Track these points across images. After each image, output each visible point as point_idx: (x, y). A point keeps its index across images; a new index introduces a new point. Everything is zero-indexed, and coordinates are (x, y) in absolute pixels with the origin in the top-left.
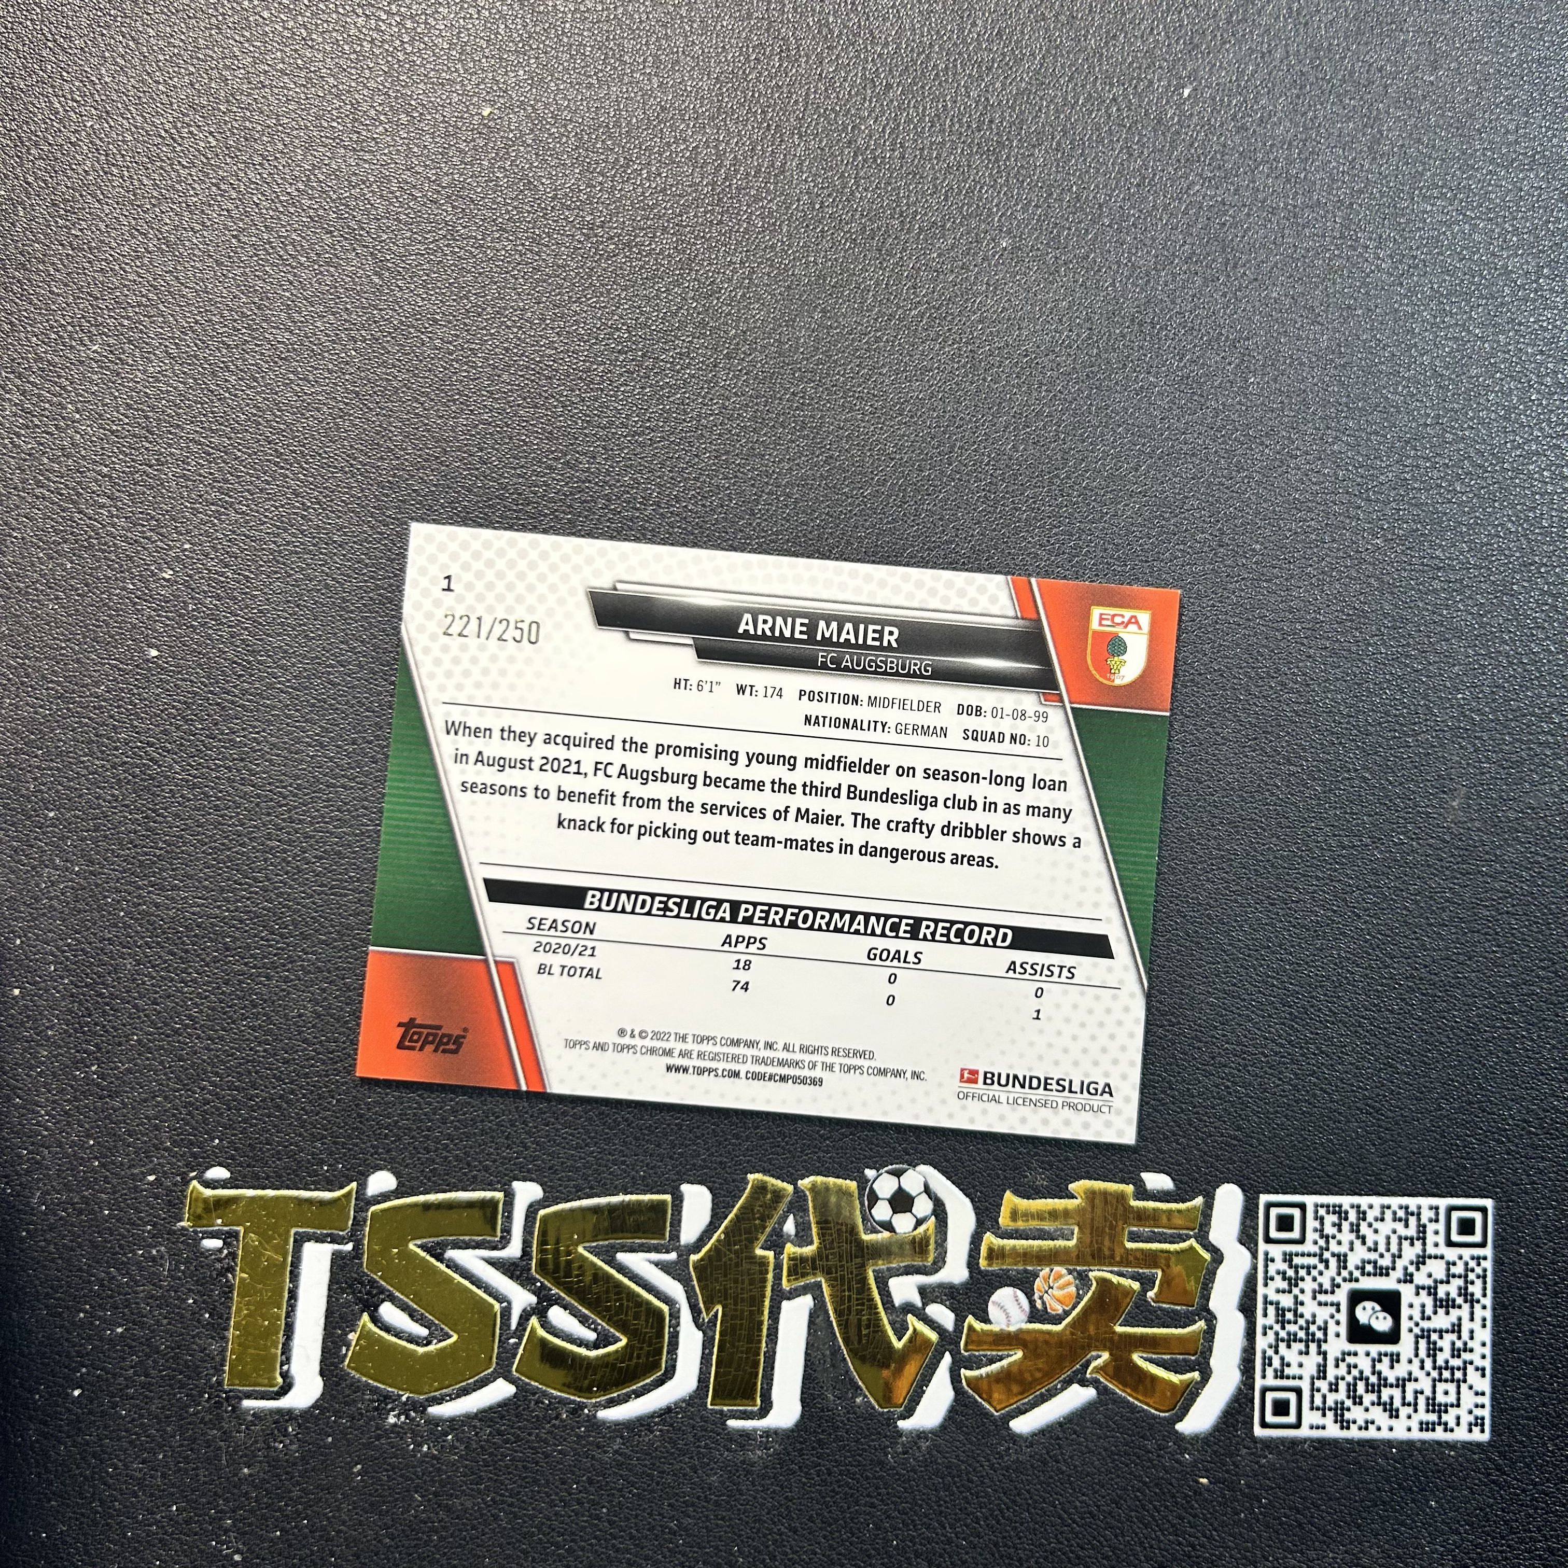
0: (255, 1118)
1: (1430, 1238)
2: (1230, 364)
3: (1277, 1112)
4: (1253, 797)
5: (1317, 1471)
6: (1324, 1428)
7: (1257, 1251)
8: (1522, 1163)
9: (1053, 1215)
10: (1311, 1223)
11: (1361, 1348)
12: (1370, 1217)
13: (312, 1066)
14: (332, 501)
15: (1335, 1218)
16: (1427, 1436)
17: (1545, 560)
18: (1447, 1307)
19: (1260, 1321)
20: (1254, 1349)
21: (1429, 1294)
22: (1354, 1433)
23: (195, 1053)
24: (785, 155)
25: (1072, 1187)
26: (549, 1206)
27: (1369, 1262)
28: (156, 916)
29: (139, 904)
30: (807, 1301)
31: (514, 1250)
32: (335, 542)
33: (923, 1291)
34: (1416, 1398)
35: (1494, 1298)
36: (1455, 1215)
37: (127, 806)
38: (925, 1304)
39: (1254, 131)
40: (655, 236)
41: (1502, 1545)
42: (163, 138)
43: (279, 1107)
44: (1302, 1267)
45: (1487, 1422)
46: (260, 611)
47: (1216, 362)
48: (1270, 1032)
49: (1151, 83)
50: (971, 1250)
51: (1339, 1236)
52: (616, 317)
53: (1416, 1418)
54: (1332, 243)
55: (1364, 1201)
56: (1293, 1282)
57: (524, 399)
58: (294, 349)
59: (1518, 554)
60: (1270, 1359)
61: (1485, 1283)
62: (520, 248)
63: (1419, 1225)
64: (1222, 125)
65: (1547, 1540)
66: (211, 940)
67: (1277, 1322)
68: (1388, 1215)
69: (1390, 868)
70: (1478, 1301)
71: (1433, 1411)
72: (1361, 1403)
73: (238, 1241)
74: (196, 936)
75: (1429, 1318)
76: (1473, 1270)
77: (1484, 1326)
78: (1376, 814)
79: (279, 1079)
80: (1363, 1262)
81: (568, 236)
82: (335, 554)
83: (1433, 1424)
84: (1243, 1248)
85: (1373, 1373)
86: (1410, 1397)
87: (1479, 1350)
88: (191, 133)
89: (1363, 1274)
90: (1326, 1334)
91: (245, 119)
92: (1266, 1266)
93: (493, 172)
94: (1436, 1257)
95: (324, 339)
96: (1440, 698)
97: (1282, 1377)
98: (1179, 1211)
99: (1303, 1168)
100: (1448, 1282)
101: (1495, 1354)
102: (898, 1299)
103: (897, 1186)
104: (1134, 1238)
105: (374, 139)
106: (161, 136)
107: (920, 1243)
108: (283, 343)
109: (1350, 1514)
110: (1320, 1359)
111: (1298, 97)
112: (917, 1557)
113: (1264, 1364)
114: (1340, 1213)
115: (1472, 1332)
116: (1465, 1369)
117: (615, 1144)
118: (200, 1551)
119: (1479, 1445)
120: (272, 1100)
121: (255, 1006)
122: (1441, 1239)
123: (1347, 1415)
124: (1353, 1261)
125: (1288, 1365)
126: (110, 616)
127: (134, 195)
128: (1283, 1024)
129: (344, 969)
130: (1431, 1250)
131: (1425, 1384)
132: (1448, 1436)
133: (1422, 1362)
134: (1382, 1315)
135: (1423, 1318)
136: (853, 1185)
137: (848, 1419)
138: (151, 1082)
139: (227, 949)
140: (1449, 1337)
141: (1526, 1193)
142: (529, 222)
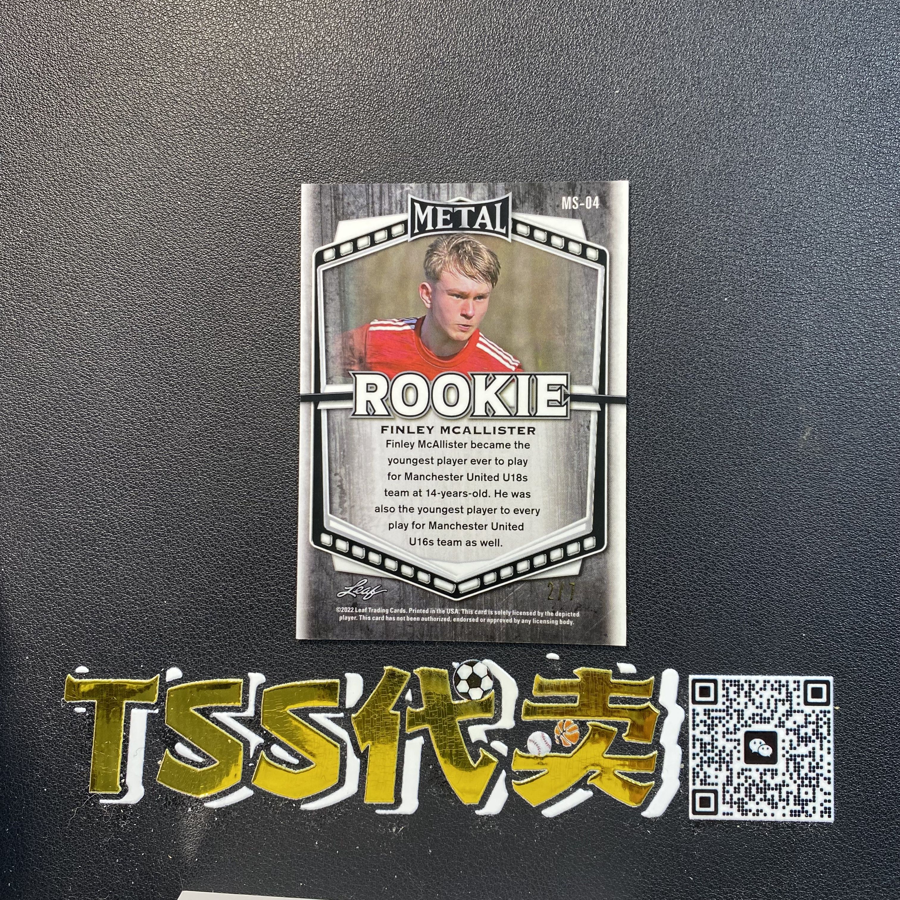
0: (102, 638)
1: (795, 700)
2: (660, 176)
3: (698, 625)
4: (679, 436)
5: (728, 840)
6: (731, 814)
7: (688, 708)
8: (851, 654)
9: (565, 688)
10: (721, 692)
11: (754, 767)
12: (757, 687)
13: (133, 607)
14: (134, 280)
15: (735, 689)
16: (795, 819)
17: (858, 287)
18: (806, 741)
19: (691, 751)
20: (688, 767)
21: (795, 734)
22: (750, 817)
23: (67, 601)
24: (390, 64)
25: (575, 671)
26: (269, 687)
27: (757, 715)
28: (44, 523)
29: (34, 517)
30: (420, 741)
31: (250, 712)
32: (136, 304)
33: (488, 733)
34: (788, 797)
35: (835, 736)
36: (810, 686)
37: (25, 461)
38: (489, 742)
39: (672, 34)
40: (315, 117)
41: (844, 885)
42: (34, 74)
43: (115, 632)
44: (716, 718)
45: (832, 811)
46: (96, 346)
47: (651, 175)
48: (693, 577)
49: (608, 7)
50: (516, 710)
51: (738, 700)
52: (293, 166)
53: (788, 809)
54: (721, 98)
55: (753, 678)
56: (711, 727)
57: (242, 216)
58: (111, 194)
59: (841, 284)
60: (698, 773)
61: (829, 727)
62: (237, 128)
63: (787, 693)
64: (652, 31)
65: (872, 882)
66: (74, 536)
67: (701, 751)
68: (768, 686)
69: (765, 477)
70: (825, 738)
71: (799, 804)
72: (754, 800)
73: (94, 708)
74: (66, 534)
75: (795, 748)
76: (821, 719)
77: (829, 753)
78: (755, 444)
79: (114, 615)
80: (753, 715)
81: (264, 119)
82: (136, 311)
83: (799, 811)
84: (680, 707)
85: (761, 782)
86: (784, 796)
87: (826, 767)
88: (48, 70)
89: (753, 722)
90: (731, 759)
91: (79, 60)
92: (694, 718)
93: (221, 85)
94: (798, 712)
95: (127, 186)
96: (795, 373)
97: (705, 784)
98: (640, 685)
99: (716, 659)
100: (806, 727)
101: (835, 769)
102: (473, 740)
103: (471, 672)
104: (614, 700)
105: (152, 68)
106: (31, 73)
107: (486, 705)
108: (104, 190)
109: (749, 866)
110: (728, 773)
111: (699, 11)
112: (489, 890)
113: (694, 777)
114: (738, 685)
115: (821, 756)
116: (818, 779)
117: (306, 650)
118: (80, 886)
119: (828, 824)
120: (111, 627)
121: (100, 574)
122: (801, 700)
123: (746, 807)
124: (747, 714)
125: (709, 777)
126: (11, 352)
127: (18, 107)
128: (701, 572)
129: (149, 551)
130: (795, 707)
131: (793, 788)
132: (808, 819)
133: (791, 774)
134: (766, 746)
135: (791, 749)
136: (446, 671)
137: (446, 809)
138: (43, 618)
139: (83, 541)
140: (807, 760)
141: (855, 673)
142: (242, 112)
